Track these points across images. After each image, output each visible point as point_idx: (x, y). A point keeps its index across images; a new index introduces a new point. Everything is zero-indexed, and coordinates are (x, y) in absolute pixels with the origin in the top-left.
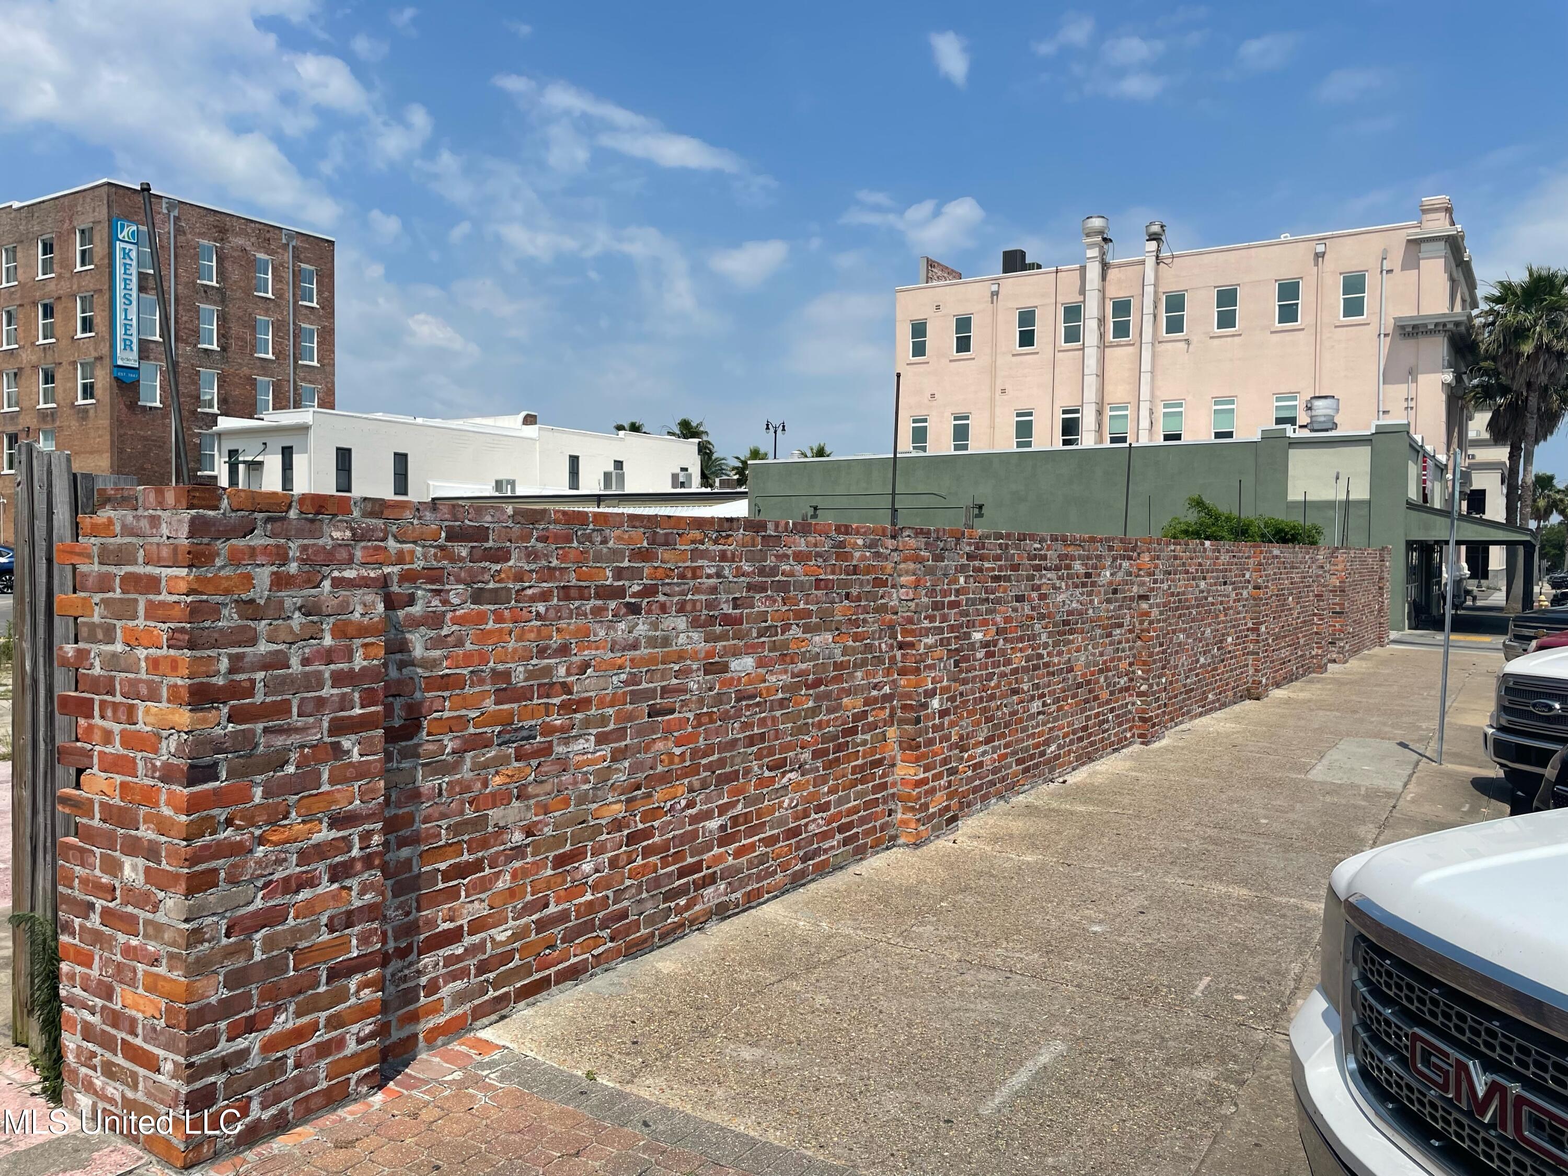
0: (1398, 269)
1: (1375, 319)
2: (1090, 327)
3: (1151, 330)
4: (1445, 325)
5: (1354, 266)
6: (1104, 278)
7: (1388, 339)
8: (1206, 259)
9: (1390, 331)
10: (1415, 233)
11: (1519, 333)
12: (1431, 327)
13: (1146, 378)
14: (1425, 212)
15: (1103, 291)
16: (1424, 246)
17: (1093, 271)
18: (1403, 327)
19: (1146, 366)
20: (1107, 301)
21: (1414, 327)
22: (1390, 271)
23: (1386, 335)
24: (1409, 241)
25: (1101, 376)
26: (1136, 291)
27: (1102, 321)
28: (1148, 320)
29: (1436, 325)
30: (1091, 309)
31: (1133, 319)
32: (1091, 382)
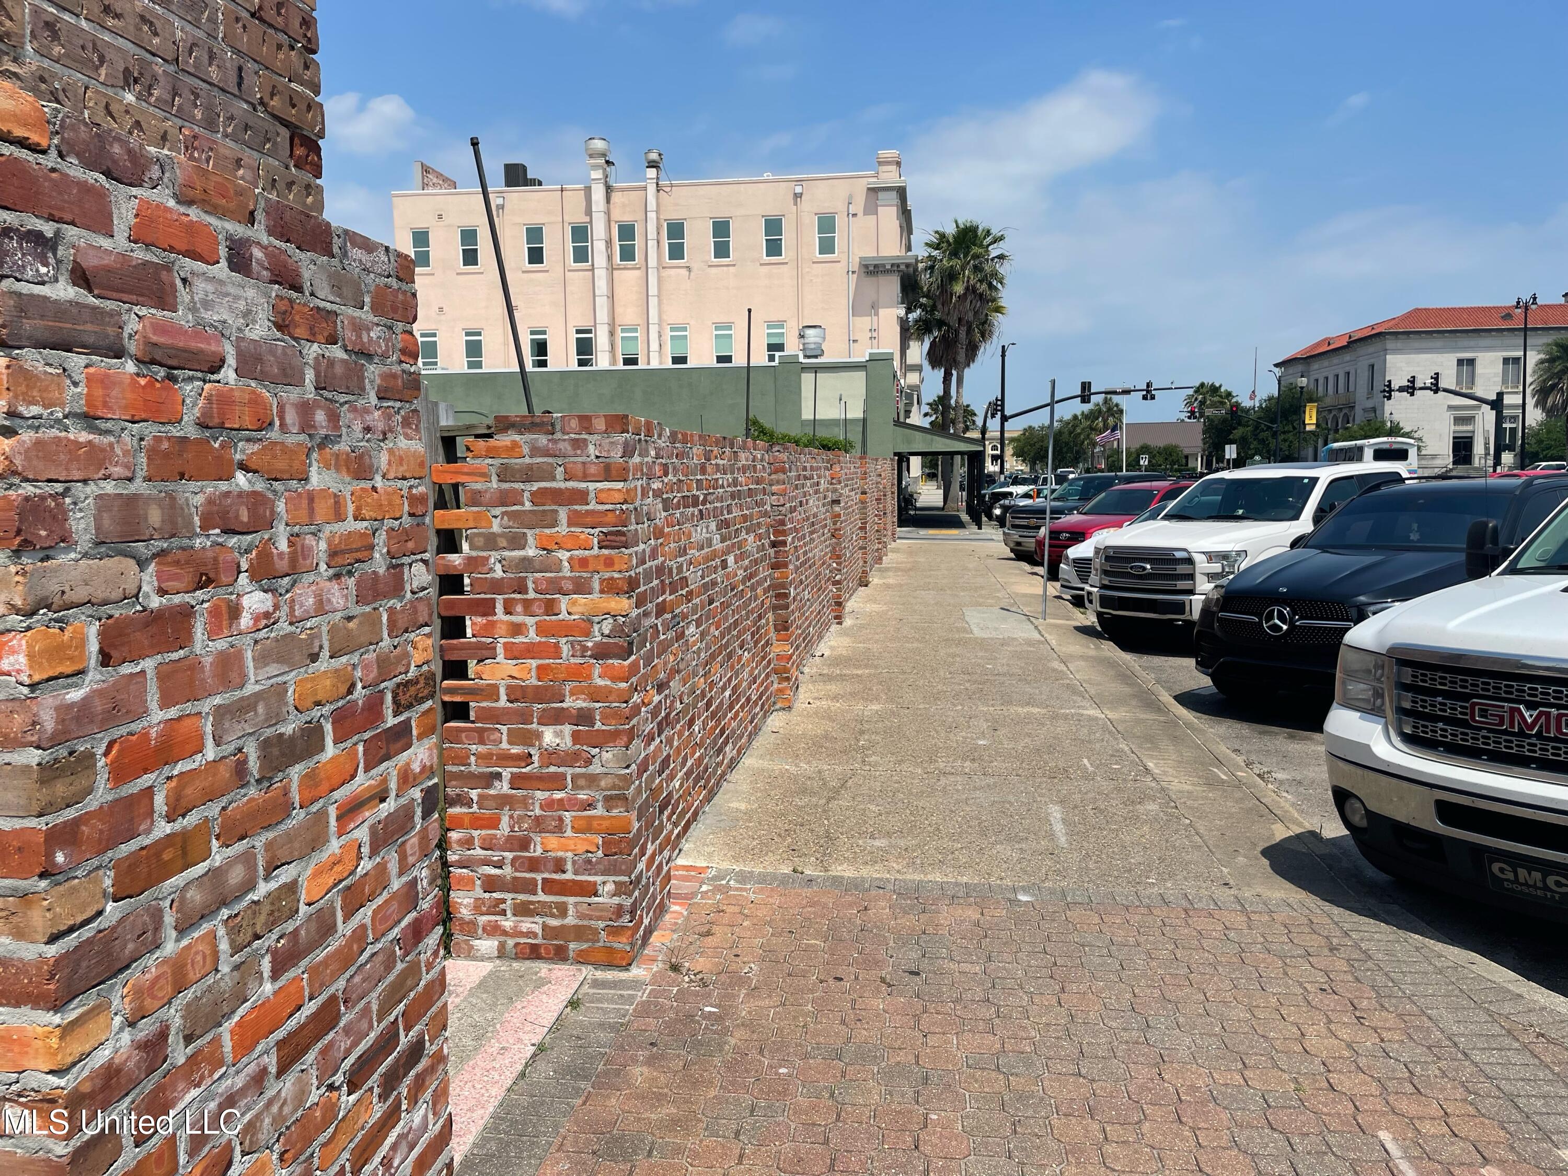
0: (860, 214)
1: (844, 257)
2: (598, 248)
3: (655, 255)
4: (898, 266)
5: (826, 207)
6: (608, 201)
7: (855, 276)
8: (702, 190)
9: (856, 269)
10: (873, 182)
11: (951, 276)
12: (888, 267)
13: (653, 302)
14: (880, 163)
15: (608, 213)
16: (881, 195)
17: (598, 193)
18: (866, 266)
19: (653, 290)
20: (613, 224)
21: (876, 266)
22: (854, 215)
23: (853, 272)
24: (869, 189)
25: (612, 297)
26: (640, 216)
27: (609, 243)
28: (652, 244)
29: (892, 265)
30: (599, 230)
31: (638, 243)
32: (602, 303)
